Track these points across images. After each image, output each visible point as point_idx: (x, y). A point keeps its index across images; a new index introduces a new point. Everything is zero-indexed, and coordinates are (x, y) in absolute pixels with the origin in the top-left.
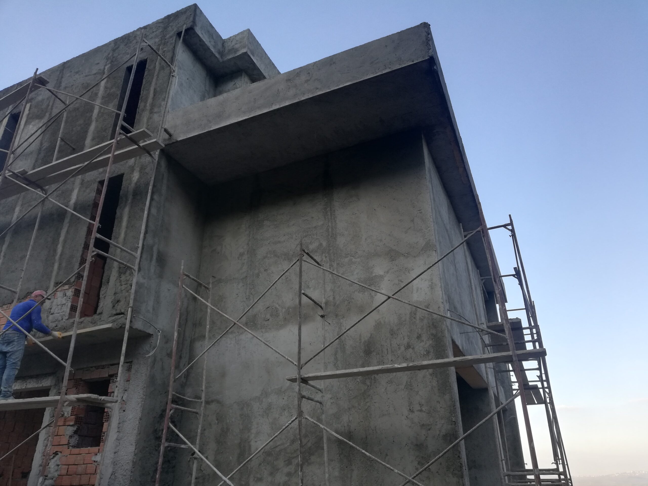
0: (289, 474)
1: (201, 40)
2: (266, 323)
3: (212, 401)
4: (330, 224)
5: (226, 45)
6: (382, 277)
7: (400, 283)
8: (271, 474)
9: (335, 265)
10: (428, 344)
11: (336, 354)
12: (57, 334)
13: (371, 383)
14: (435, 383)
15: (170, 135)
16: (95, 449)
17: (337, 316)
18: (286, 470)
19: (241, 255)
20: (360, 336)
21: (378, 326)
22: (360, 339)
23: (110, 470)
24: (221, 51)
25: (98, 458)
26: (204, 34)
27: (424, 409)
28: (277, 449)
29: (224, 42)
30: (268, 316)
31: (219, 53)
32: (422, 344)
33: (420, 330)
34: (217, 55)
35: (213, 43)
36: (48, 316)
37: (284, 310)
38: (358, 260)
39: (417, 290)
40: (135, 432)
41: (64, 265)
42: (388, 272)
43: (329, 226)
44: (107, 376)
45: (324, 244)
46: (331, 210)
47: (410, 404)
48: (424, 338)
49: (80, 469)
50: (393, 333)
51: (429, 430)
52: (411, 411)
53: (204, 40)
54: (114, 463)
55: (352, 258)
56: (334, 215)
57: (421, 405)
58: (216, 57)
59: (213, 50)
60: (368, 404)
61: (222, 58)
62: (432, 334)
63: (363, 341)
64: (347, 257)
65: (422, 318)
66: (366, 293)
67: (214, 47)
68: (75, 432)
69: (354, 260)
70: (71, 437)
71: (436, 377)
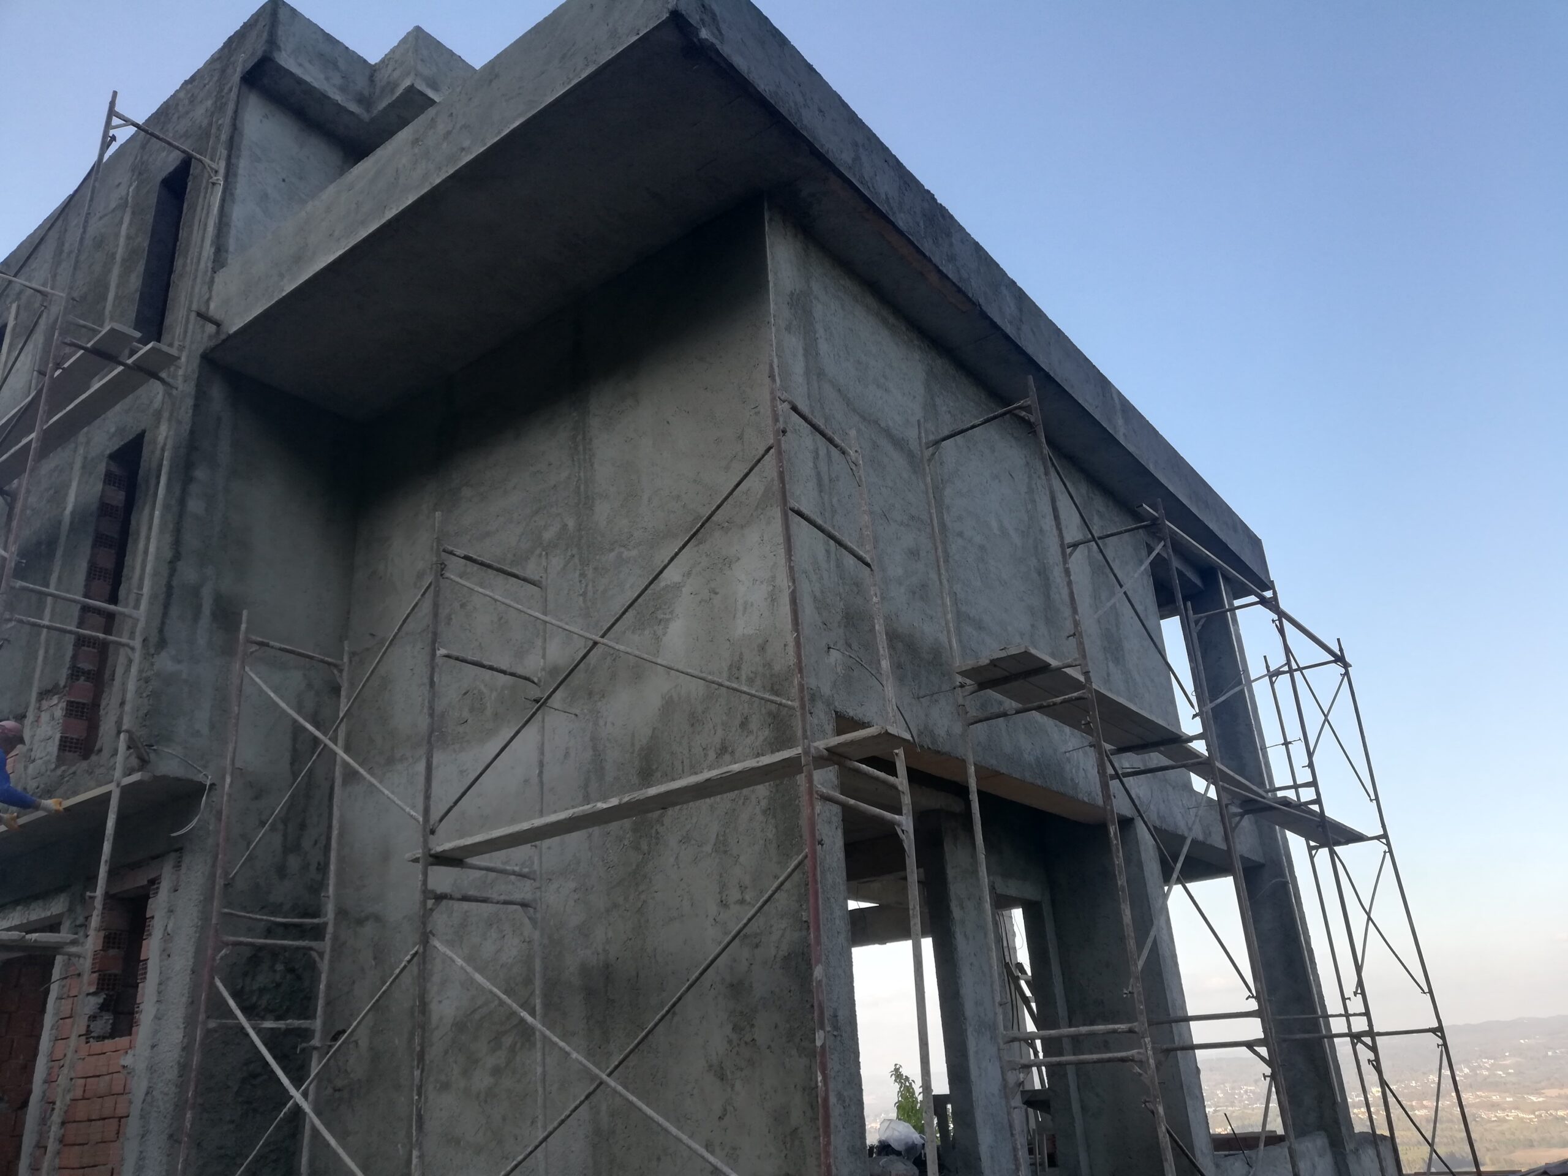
0: (496, 1072)
1: (300, 81)
2: (461, 729)
3: (367, 918)
4: (582, 474)
5: (382, 77)
6: (678, 587)
7: (713, 596)
8: (465, 1073)
9: (590, 573)
10: (761, 738)
11: (586, 786)
12: (51, 803)
13: (649, 845)
14: (770, 834)
15: (218, 324)
16: (122, 1042)
17: (590, 694)
18: (490, 1062)
19: (420, 576)
20: (633, 736)
21: (669, 706)
22: (633, 745)
23: (144, 1085)
24: (366, 93)
25: (127, 1060)
26: (307, 65)
27: (747, 898)
28: (477, 1016)
29: (372, 71)
30: (466, 714)
31: (361, 100)
32: (752, 738)
33: (746, 705)
34: (353, 107)
35: (337, 80)
36: (26, 768)
37: (494, 695)
38: (634, 553)
39: (745, 609)
40: (184, 999)
41: (51, 652)
42: (689, 574)
43: (579, 479)
44: (145, 882)
45: (571, 523)
46: (584, 438)
47: (723, 887)
48: (754, 725)
49: (102, 1084)
50: (695, 720)
51: (757, 946)
52: (724, 904)
53: (308, 78)
54: (151, 1069)
55: (622, 549)
56: (590, 450)
57: (742, 888)
58: (352, 113)
59: (338, 97)
60: (643, 897)
61: (368, 111)
62: (770, 713)
63: (637, 747)
64: (613, 550)
65: (752, 675)
66: (647, 632)
67: (343, 89)
68: (103, 1007)
69: (626, 554)
70: (93, 1018)
71: (774, 817)
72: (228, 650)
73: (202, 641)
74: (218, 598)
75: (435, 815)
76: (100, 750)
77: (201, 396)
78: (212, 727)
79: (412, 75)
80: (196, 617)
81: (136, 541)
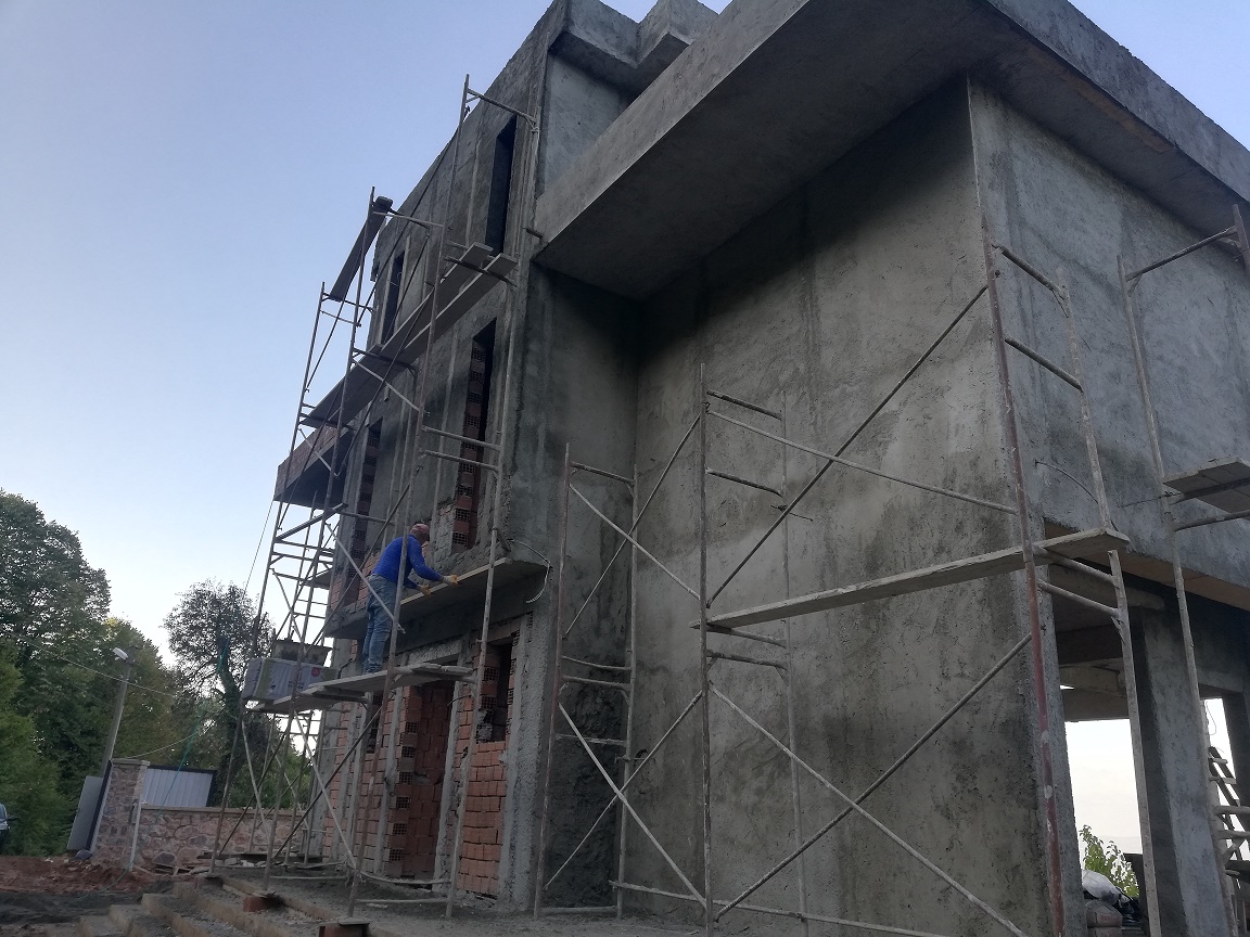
1: (588, 46)
2: (721, 530)
3: (658, 669)
4: (810, 327)
5: (645, 33)
6: (895, 414)
7: (927, 421)
8: (736, 790)
9: (819, 406)
10: (975, 540)
11: (822, 577)
12: (450, 578)
13: (878, 625)
14: (986, 620)
15: (541, 237)
16: (499, 744)
17: (822, 503)
19: (686, 414)
20: (860, 536)
21: (890, 514)
22: (860, 544)
23: (515, 776)
24: (634, 47)
25: (503, 757)
26: (592, 32)
27: (966, 672)
28: (743, 749)
29: (639, 27)
30: (724, 518)
31: (633, 53)
32: (966, 540)
33: (960, 512)
34: (625, 59)
35: (614, 41)
36: (433, 554)
37: (745, 504)
38: (856, 388)
39: (957, 431)
40: (538, 718)
41: (445, 476)
42: (905, 403)
43: (808, 331)
44: (509, 635)
45: (802, 367)
46: (811, 298)
47: (944, 662)
48: (968, 529)
49: (488, 772)
50: (914, 525)
51: (976, 713)
52: (945, 676)
53: (594, 43)
54: (519, 765)
55: (846, 386)
56: (817, 306)
57: (962, 664)
58: (625, 64)
59: (614, 53)
60: (874, 666)
61: (636, 60)
62: (983, 519)
63: (864, 546)
64: (837, 387)
65: (965, 487)
66: (869, 453)
67: (618, 46)
68: (486, 720)
69: (849, 389)
70: (480, 726)
71: (989, 606)
72: (557, 473)
73: (539, 466)
74: (549, 435)
75: (709, 595)
76: (478, 543)
77: (531, 289)
78: (548, 527)
79: (668, 26)
80: (535, 450)
81: (494, 397)
